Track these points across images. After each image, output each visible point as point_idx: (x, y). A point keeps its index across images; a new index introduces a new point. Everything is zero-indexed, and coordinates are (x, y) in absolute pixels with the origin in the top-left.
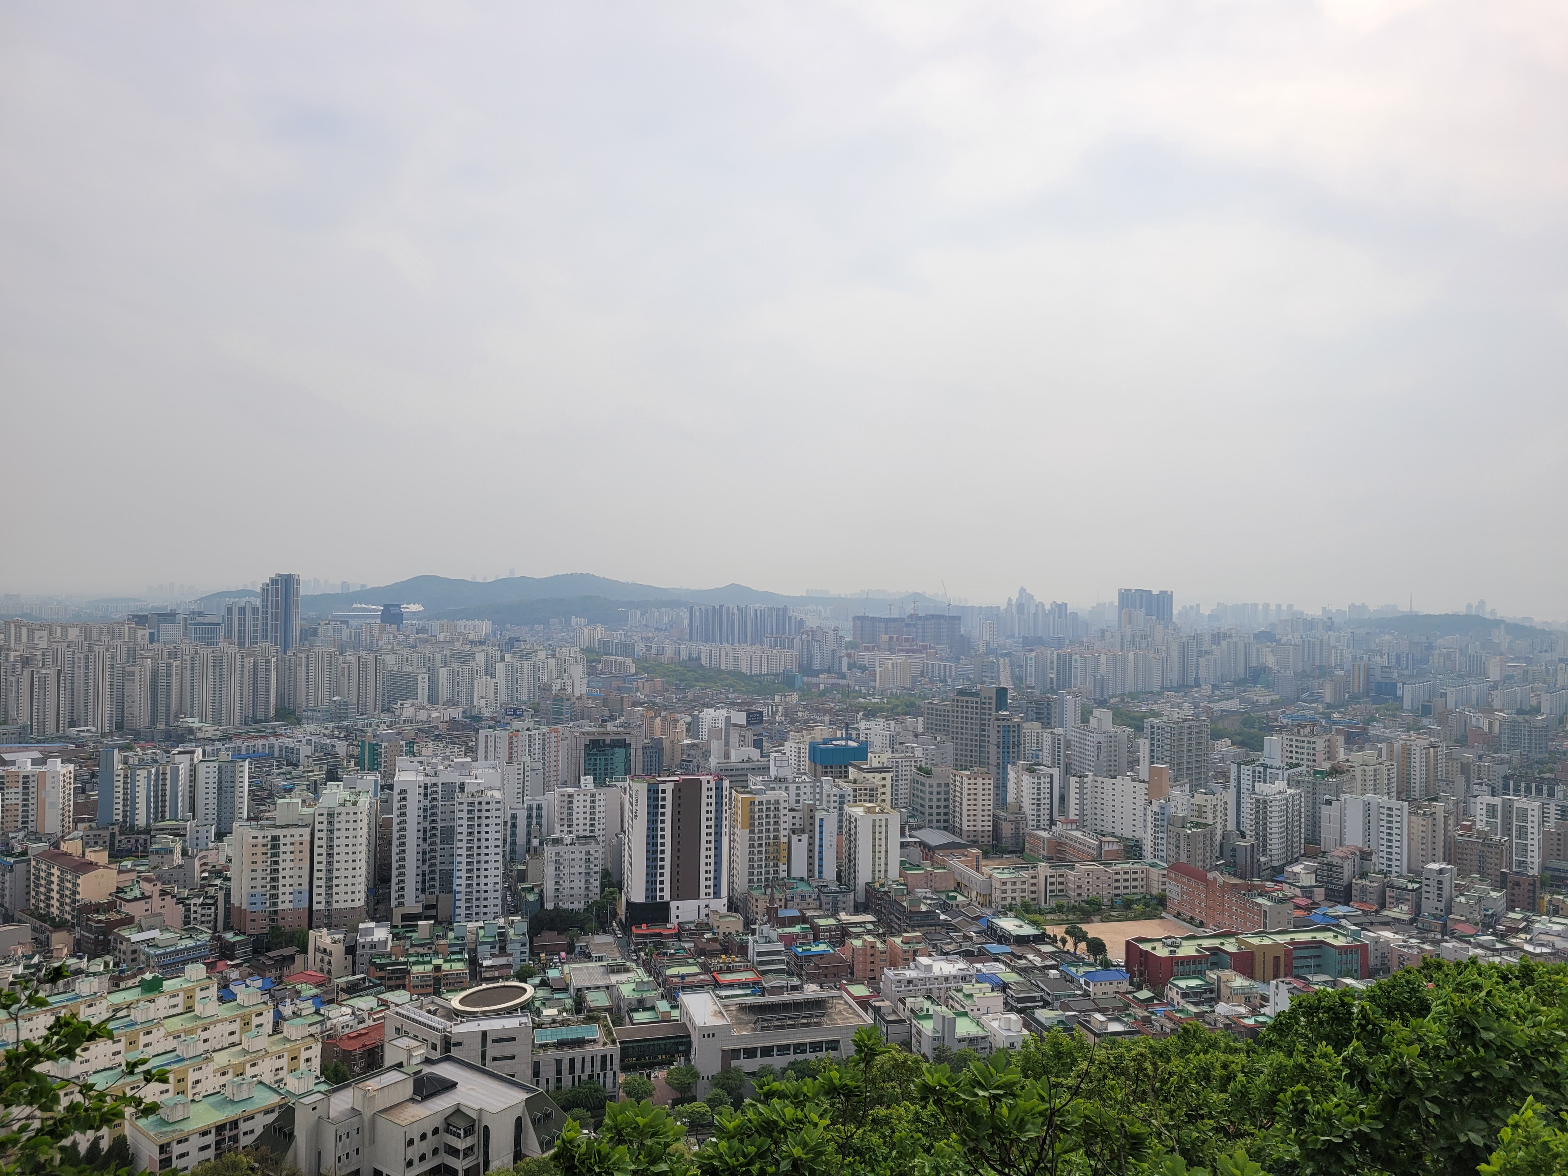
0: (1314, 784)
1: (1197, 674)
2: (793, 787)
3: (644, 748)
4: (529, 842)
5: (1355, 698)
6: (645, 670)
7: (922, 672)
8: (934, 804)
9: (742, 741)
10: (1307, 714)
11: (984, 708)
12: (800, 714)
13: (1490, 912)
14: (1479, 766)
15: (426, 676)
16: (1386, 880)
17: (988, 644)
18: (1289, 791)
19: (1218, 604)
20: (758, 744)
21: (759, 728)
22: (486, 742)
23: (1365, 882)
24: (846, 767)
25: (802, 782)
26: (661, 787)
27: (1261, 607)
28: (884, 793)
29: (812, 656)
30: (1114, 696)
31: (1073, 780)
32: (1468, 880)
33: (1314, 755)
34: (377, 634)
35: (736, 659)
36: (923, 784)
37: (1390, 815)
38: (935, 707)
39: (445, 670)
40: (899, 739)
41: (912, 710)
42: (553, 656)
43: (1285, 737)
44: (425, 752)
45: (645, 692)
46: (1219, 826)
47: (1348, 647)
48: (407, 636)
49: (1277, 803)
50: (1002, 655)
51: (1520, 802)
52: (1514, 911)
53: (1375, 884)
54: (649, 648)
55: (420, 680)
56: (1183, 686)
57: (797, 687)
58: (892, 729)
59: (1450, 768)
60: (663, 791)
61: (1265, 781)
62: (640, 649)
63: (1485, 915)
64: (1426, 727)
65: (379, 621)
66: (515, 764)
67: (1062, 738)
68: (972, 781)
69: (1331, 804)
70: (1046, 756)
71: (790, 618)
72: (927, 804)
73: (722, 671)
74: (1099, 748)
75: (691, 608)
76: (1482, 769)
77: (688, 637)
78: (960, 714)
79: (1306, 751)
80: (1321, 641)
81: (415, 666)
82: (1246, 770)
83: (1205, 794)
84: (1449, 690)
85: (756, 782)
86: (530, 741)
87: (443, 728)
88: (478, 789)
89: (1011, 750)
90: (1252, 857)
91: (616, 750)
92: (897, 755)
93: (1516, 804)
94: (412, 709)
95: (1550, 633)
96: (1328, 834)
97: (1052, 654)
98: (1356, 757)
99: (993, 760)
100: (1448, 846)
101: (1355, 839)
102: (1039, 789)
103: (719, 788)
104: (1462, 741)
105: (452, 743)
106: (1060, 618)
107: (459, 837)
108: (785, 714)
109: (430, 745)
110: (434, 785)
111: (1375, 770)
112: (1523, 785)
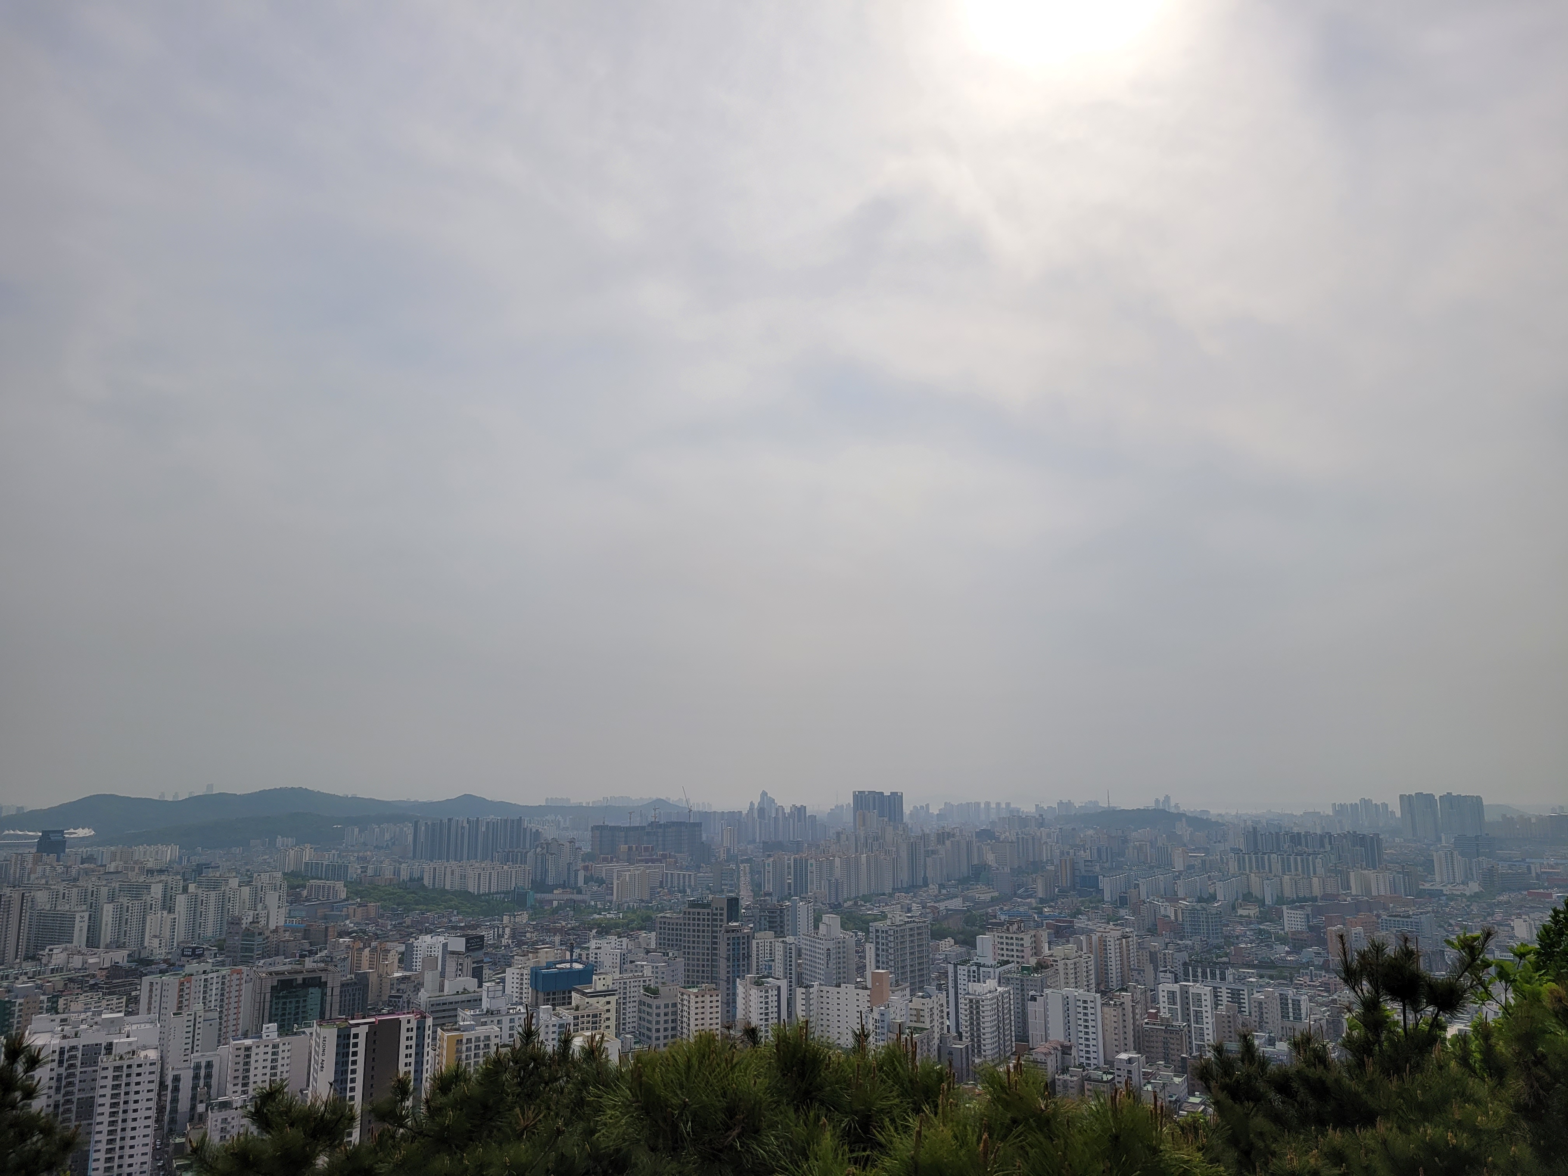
0: (1022, 981)
1: (925, 874)
2: (506, 1020)
3: (342, 985)
4: (193, 1108)
5: (1063, 892)
6: (357, 893)
7: (661, 882)
8: (662, 1027)
9: (460, 971)
10: (1021, 909)
11: (716, 920)
12: (528, 935)
13: (1174, 1098)
14: (1165, 954)
15: (86, 915)
16: (1084, 1073)
17: (729, 850)
18: (999, 989)
19: (945, 804)
20: (477, 973)
21: (479, 954)
22: (151, 990)
23: (1067, 1077)
24: (570, 992)
25: (517, 1013)
26: (354, 1031)
27: (982, 806)
28: (608, 1019)
29: (546, 871)
30: (848, 899)
31: (800, 991)
32: (1155, 1067)
33: (1022, 951)
34: (30, 866)
35: (463, 877)
36: (650, 1006)
37: (1085, 1008)
38: (667, 921)
39: (111, 906)
40: (630, 957)
41: (647, 924)
42: (249, 883)
43: (997, 934)
44: (73, 1007)
45: (356, 920)
46: (936, 1029)
47: (1057, 842)
48: (67, 867)
49: (989, 1002)
50: (742, 862)
51: (1195, 988)
52: (1194, 1096)
53: (1075, 1078)
54: (364, 870)
55: (78, 919)
56: (913, 886)
57: (529, 905)
58: (624, 947)
59: (1141, 957)
60: (356, 1036)
61: (979, 981)
62: (354, 871)
63: (1170, 1102)
64: (1122, 918)
65: (34, 850)
66: (185, 1014)
67: (793, 947)
68: (700, 999)
69: (1035, 1000)
70: (778, 968)
71: (525, 829)
72: (654, 1027)
73: (447, 891)
74: (829, 955)
75: (416, 823)
76: (1167, 956)
77: (411, 855)
78: (691, 928)
79: (1015, 947)
80: (1033, 838)
81: (74, 901)
82: (962, 970)
83: (922, 997)
84: (1141, 881)
85: (465, 1017)
86: (205, 986)
87: (101, 976)
88: (129, 1049)
89: (741, 963)
90: (967, 1058)
91: (311, 990)
92: (625, 975)
93: (1191, 990)
94: (64, 956)
95: (1223, 825)
96: (1035, 1031)
97: (789, 859)
98: (1059, 951)
99: (723, 974)
100: (1137, 1035)
101: (1057, 1035)
102: (767, 1003)
103: (421, 1028)
104: (1153, 931)
105: (109, 994)
106: (799, 821)
107: (100, 1110)
108: (513, 936)
109: (82, 997)
110: (73, 1048)
111: (1075, 964)
112: (1199, 970)
